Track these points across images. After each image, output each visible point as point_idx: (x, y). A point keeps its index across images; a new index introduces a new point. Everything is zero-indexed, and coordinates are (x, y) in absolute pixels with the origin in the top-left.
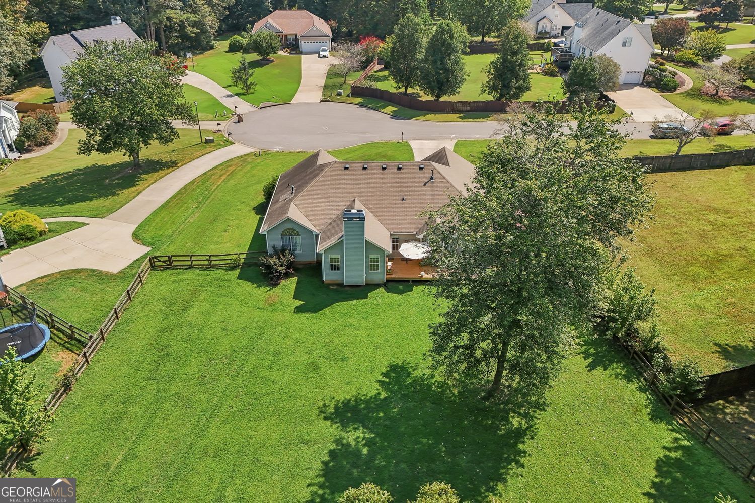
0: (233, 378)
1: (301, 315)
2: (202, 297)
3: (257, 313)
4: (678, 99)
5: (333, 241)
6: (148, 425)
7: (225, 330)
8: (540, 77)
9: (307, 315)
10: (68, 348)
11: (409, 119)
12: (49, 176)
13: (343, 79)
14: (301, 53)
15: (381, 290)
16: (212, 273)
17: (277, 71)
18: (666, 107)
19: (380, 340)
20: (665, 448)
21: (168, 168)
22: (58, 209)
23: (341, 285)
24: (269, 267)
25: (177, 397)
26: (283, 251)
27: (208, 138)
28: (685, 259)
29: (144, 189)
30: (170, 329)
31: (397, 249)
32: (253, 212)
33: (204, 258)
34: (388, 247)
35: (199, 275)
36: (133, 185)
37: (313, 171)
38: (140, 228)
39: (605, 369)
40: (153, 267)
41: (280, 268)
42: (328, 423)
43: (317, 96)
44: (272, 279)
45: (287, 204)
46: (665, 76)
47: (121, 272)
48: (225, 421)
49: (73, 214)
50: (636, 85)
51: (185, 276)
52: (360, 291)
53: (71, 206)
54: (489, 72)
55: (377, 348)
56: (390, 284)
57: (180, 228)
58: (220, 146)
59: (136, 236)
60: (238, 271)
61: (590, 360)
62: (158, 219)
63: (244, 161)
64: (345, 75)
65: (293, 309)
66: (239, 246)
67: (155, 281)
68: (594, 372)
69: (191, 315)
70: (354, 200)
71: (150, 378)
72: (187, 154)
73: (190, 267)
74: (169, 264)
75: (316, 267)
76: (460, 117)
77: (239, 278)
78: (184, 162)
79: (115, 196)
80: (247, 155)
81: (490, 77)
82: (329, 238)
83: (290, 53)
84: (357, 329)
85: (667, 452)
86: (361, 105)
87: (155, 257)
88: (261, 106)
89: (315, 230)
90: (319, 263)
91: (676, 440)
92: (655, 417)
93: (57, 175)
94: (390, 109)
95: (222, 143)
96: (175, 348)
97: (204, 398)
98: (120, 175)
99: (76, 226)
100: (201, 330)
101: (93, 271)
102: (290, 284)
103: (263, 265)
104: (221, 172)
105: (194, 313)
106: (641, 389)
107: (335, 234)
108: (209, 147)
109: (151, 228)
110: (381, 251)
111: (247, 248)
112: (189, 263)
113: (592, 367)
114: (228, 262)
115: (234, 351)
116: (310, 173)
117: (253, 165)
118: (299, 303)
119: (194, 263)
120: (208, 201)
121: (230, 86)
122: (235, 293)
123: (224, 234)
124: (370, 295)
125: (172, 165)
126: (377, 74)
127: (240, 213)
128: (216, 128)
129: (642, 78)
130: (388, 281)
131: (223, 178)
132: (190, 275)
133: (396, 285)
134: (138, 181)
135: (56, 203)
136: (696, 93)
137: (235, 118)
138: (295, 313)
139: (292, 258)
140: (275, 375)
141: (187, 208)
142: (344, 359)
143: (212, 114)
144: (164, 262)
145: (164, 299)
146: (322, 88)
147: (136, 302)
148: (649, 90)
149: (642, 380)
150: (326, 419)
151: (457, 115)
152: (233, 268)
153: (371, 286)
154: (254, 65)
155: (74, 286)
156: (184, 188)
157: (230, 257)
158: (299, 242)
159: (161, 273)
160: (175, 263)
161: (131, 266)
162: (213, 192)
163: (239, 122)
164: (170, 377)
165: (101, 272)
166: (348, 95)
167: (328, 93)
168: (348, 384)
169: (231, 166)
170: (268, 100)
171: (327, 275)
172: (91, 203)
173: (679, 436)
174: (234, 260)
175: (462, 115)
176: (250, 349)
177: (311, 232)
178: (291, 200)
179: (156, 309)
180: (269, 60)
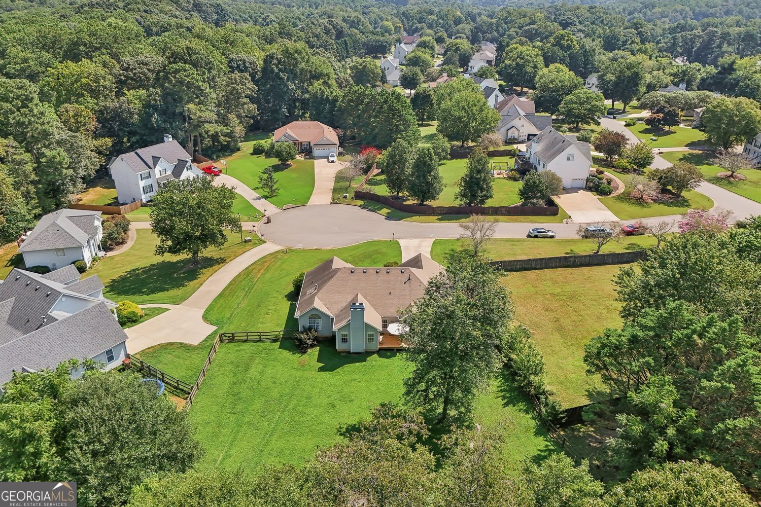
0: (282, 412)
1: (322, 373)
2: (257, 361)
3: (293, 372)
4: (610, 202)
5: (344, 323)
6: (234, 439)
7: (274, 383)
8: (505, 181)
9: (327, 373)
10: (176, 395)
11: (400, 220)
12: (131, 271)
13: (348, 183)
14: (313, 158)
15: (375, 356)
16: (262, 344)
17: (294, 175)
18: (600, 209)
19: (374, 389)
20: (539, 450)
21: (219, 264)
22: (145, 297)
23: (349, 352)
24: (300, 341)
25: (249, 424)
26: (310, 329)
27: (247, 239)
28: (582, 334)
29: (205, 281)
30: (238, 383)
31: (387, 328)
32: (286, 299)
33: (256, 334)
34: (380, 328)
35: (253, 346)
36: (196, 278)
37: (330, 273)
38: (207, 312)
39: (514, 406)
40: (221, 341)
41: (308, 341)
42: (342, 437)
43: (327, 198)
44: (302, 349)
45: (312, 297)
46: (602, 183)
47: (200, 344)
48: (280, 437)
49: (158, 302)
50: (580, 189)
51: (244, 347)
52: (361, 357)
53: (155, 295)
54: (461, 184)
55: (372, 394)
56: (381, 351)
57: (235, 313)
58: (256, 245)
59: (205, 318)
60: (279, 343)
61: (506, 401)
62: (218, 305)
63: (275, 258)
64: (350, 180)
65: (317, 369)
66: (278, 325)
67: (224, 350)
68: (507, 408)
69: (251, 374)
70: (357, 294)
71: (231, 413)
72: (232, 252)
73: (246, 341)
74: (232, 339)
75: (331, 340)
76: (439, 219)
77: (280, 348)
78: (231, 259)
79: (184, 287)
80: (277, 252)
81: (462, 188)
82: (341, 321)
83: (305, 158)
84: (360, 382)
85: (539, 452)
86: (362, 207)
87: (223, 334)
88: (284, 208)
89: (332, 315)
90: (334, 337)
91: (547, 446)
92: (538, 433)
93: (138, 269)
94: (385, 211)
95: (257, 242)
96: (243, 394)
97: (266, 424)
98: (184, 270)
99: (162, 311)
100: (259, 383)
101: (182, 344)
102: (314, 352)
103: (297, 339)
104: (259, 267)
105: (253, 372)
106: (533, 418)
107: (345, 318)
108: (248, 246)
109: (214, 313)
110: (375, 329)
111: (284, 326)
112: (246, 338)
113: (506, 405)
114: (273, 336)
115: (281, 396)
116: (328, 274)
117: (283, 261)
118: (321, 365)
119: (249, 337)
120: (252, 291)
121: (258, 188)
122: (278, 358)
123: (266, 316)
124: (368, 359)
125: (222, 261)
126: (376, 178)
127: (276, 299)
128: (251, 229)
129: (585, 184)
130: (380, 349)
131: (262, 272)
132: (246, 346)
133: (386, 352)
134: (199, 275)
135: (143, 293)
136: (626, 197)
137: (265, 220)
138: (318, 371)
139: (316, 334)
140: (308, 410)
141: (238, 297)
142: (351, 401)
143: (246, 216)
144: (229, 337)
145: (232, 363)
146: (332, 191)
147: (213, 364)
148: (590, 194)
149: (535, 413)
150: (341, 435)
151: (436, 217)
152: (275, 341)
153: (369, 353)
154: (276, 168)
155: (171, 354)
156: (233, 280)
157: (274, 333)
158: (320, 324)
159: (227, 345)
160: (236, 338)
161: (206, 340)
162: (255, 284)
163: (268, 223)
164: (244, 412)
165: (186, 344)
166: (352, 198)
167: (337, 196)
168: (354, 416)
169: (266, 262)
170: (289, 203)
171: (339, 346)
172: (168, 293)
173: (549, 444)
174: (276, 335)
175: (440, 217)
176: (291, 395)
177: (328, 316)
178: (315, 294)
179: (228, 369)
180: (287, 165)
